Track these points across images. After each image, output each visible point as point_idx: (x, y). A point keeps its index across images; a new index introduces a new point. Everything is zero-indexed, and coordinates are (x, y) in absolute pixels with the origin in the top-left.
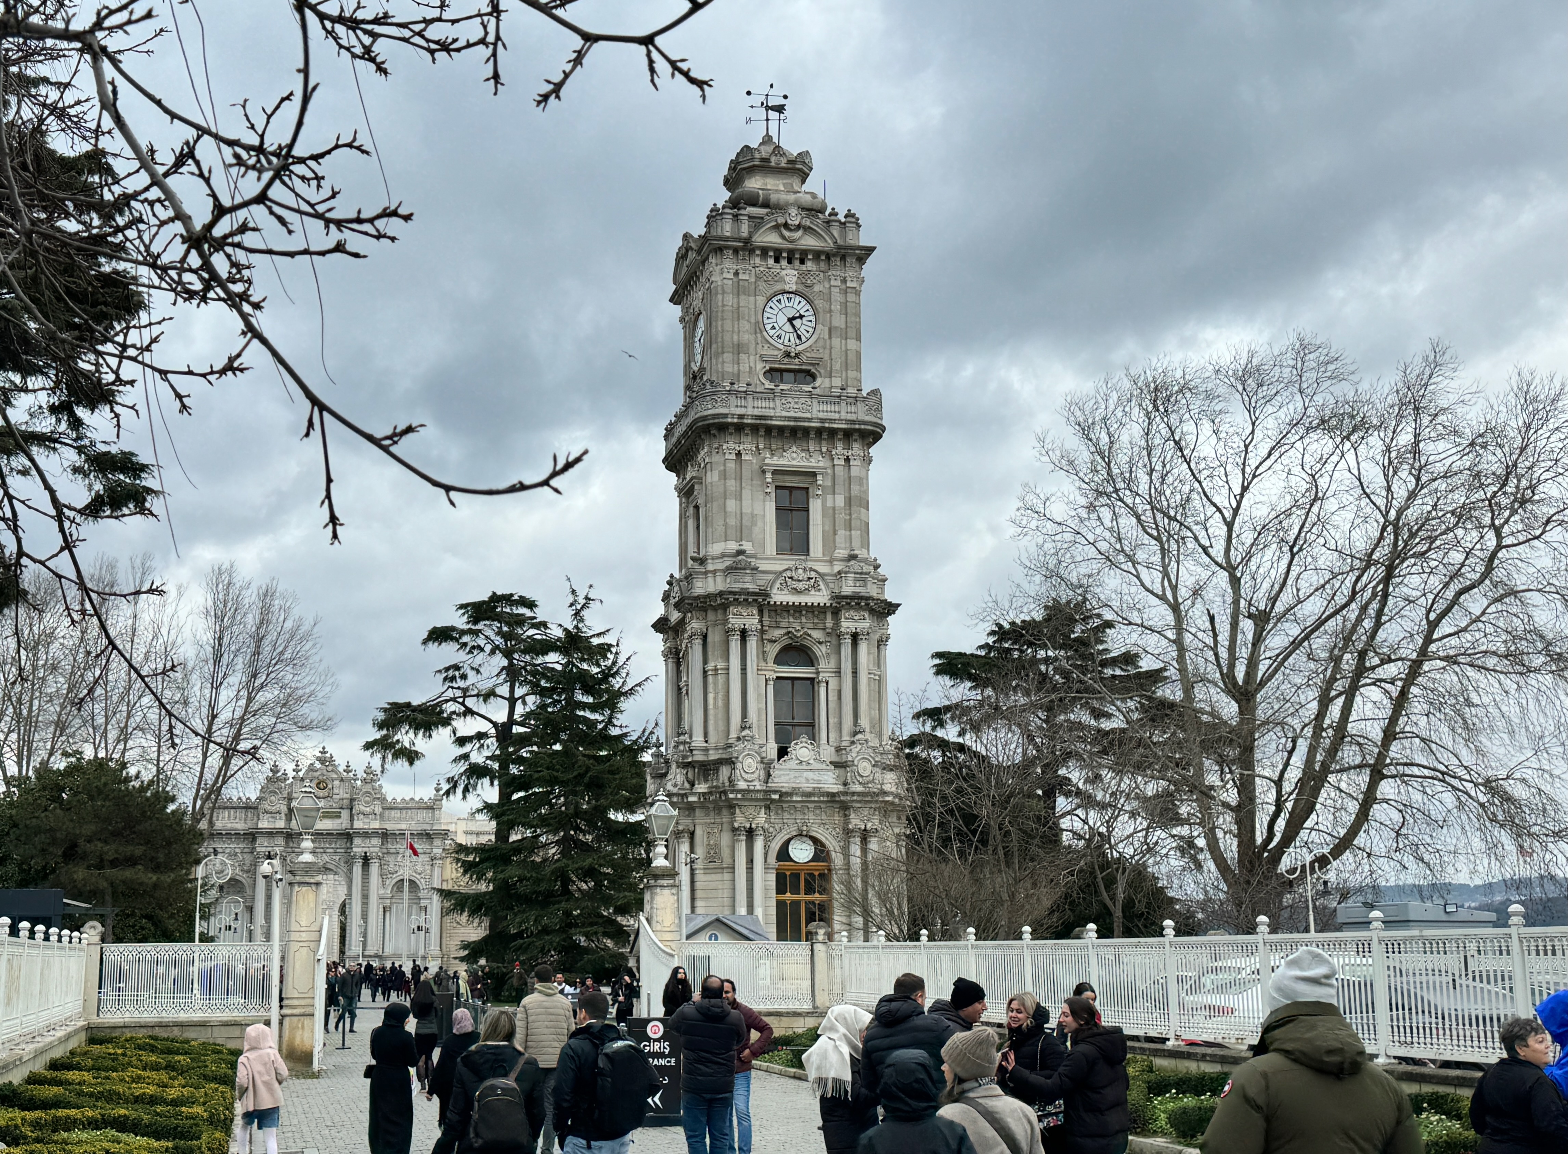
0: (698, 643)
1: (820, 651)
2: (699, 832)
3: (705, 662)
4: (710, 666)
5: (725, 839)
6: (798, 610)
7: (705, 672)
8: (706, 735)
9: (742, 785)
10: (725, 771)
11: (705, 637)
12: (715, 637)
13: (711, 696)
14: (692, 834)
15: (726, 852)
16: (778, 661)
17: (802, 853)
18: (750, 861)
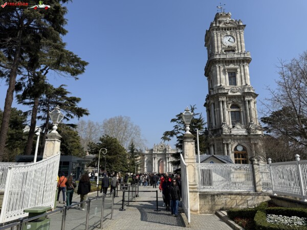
0: (213, 105)
1: (240, 105)
2: (215, 144)
3: (214, 109)
4: (216, 109)
5: (221, 146)
6: (235, 97)
7: (214, 111)
8: (216, 124)
9: (224, 134)
10: (220, 131)
11: (214, 104)
12: (216, 104)
13: (216, 116)
14: (214, 146)
15: (222, 149)
16: (231, 107)
17: (240, 149)
18: (228, 151)
